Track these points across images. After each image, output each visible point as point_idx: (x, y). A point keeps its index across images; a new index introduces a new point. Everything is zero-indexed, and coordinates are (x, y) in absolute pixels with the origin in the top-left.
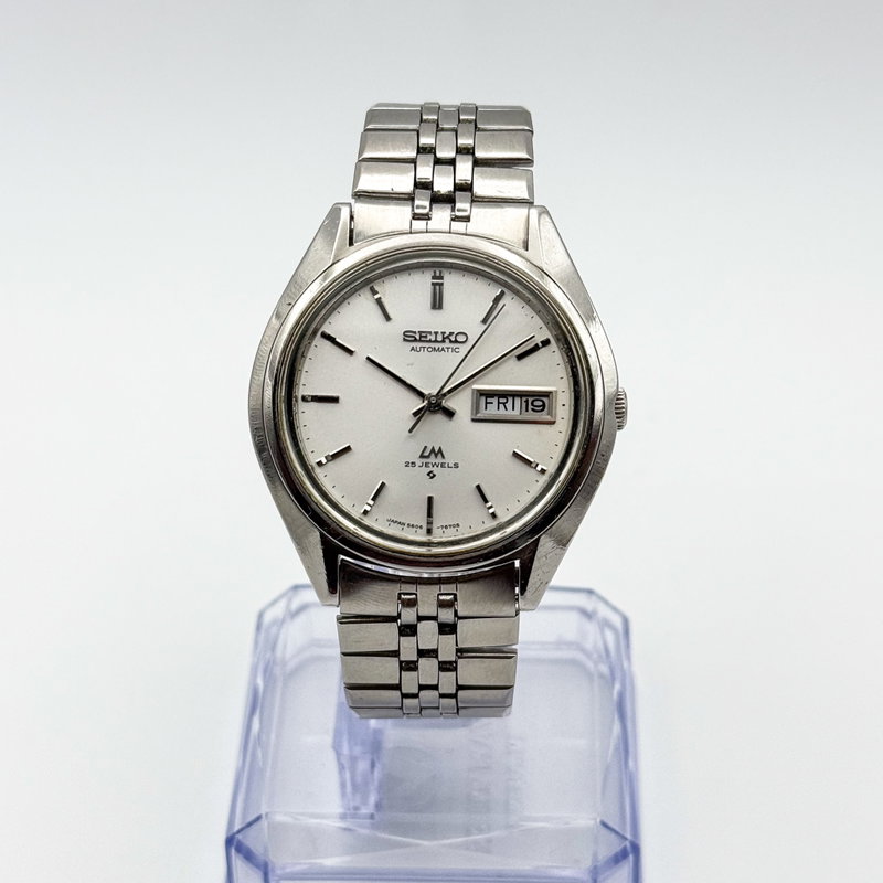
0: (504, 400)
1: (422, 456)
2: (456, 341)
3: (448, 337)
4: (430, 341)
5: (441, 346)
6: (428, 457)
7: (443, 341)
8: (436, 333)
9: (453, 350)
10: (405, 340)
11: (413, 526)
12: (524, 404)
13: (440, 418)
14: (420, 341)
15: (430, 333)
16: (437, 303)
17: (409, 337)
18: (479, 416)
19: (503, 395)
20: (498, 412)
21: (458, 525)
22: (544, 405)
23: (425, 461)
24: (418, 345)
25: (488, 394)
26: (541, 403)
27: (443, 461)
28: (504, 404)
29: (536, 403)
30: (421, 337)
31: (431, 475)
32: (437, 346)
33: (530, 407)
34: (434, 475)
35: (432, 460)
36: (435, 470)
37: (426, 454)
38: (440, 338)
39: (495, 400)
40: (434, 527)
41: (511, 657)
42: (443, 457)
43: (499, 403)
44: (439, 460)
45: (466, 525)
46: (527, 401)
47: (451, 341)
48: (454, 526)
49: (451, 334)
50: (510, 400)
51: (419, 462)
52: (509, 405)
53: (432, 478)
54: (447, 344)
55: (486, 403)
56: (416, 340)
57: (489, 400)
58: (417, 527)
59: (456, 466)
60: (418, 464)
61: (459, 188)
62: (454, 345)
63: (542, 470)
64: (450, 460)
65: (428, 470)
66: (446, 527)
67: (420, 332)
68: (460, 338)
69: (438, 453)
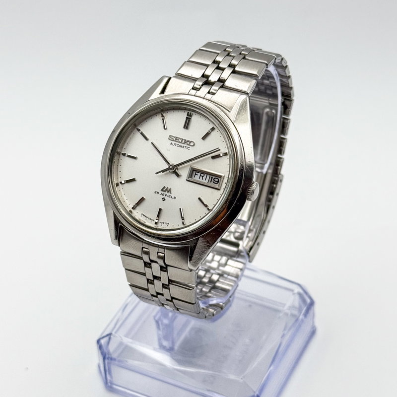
0: (203, 175)
1: (162, 190)
2: (189, 144)
3: (186, 142)
4: (179, 142)
5: (183, 145)
6: (165, 191)
7: (184, 143)
8: (183, 139)
9: (187, 148)
10: (169, 139)
11: (150, 219)
12: (210, 179)
13: (174, 175)
15: (180, 139)
16: (186, 126)
17: (172, 138)
18: (190, 179)
19: (203, 173)
20: (199, 179)
21: (168, 224)
22: (218, 181)
23: (163, 192)
24: (174, 142)
25: (198, 171)
26: (217, 180)
27: (170, 195)
29: (216, 180)
31: (164, 199)
32: (181, 144)
33: (213, 180)
35: (166, 193)
36: (166, 197)
37: (164, 190)
38: (183, 141)
39: (199, 174)
40: (160, 221)
41: (191, 290)
42: (170, 193)
43: (200, 176)
44: (169, 194)
45: (172, 225)
46: (212, 178)
48: (166, 224)
49: (188, 141)
50: (205, 175)
51: (161, 192)
52: (204, 178)
53: (163, 201)
54: (186, 145)
55: (195, 174)
57: (197, 173)
58: (152, 220)
59: (175, 198)
60: (160, 193)
61: (220, 80)
62: (188, 146)
63: (208, 209)
64: (173, 195)
65: (163, 197)
66: (163, 223)
67: (177, 138)
68: (192, 144)
69: (169, 191)
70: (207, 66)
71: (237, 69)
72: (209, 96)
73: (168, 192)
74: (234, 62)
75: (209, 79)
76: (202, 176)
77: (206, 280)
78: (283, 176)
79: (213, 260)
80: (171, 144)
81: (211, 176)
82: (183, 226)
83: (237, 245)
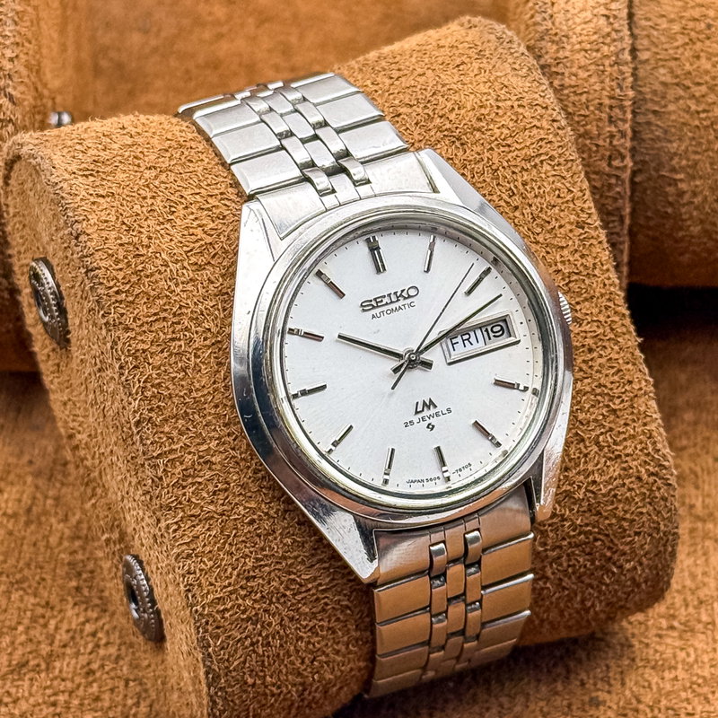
0: (467, 337)
1: (417, 412)
2: (409, 297)
3: (401, 295)
4: (387, 304)
5: (397, 305)
6: (422, 412)
7: (398, 300)
8: (389, 295)
9: (410, 305)
10: (364, 310)
11: (431, 480)
12: (485, 334)
13: (421, 370)
14: (378, 307)
15: (385, 296)
16: (379, 268)
17: (367, 306)
18: (452, 358)
20: (466, 349)
21: (470, 464)
22: (502, 328)
23: (420, 416)
24: (377, 311)
26: (499, 328)
27: (437, 410)
28: (468, 339)
29: (495, 329)
30: (377, 303)
31: (431, 427)
32: (390, 307)
33: (491, 334)
34: (433, 426)
35: (426, 413)
36: (432, 421)
37: (420, 409)
38: (394, 299)
39: (459, 339)
40: (452, 470)
42: (435, 406)
43: (463, 341)
44: (432, 411)
45: (479, 460)
46: (487, 330)
47: (405, 298)
48: (466, 466)
49: (403, 291)
50: (472, 334)
51: (416, 419)
52: (473, 339)
53: (432, 429)
54: (402, 302)
55: (453, 344)
56: (374, 307)
57: (454, 341)
58: (435, 479)
59: (449, 411)
60: (415, 421)
62: (409, 301)
64: (442, 408)
65: (426, 423)
66: (460, 470)
67: (375, 299)
68: (412, 292)
69: (430, 404)
73: (429, 408)
80: (373, 317)
81: (484, 329)
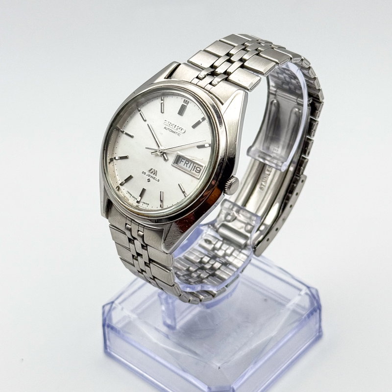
1: (149, 171)
2: (180, 131)
3: (179, 128)
4: (172, 127)
6: (151, 173)
7: (176, 130)
8: (176, 125)
9: (178, 134)
10: (164, 123)
11: (134, 197)
12: (193, 167)
13: (162, 159)
14: (169, 126)
15: (173, 125)
17: (166, 123)
18: (175, 165)
20: (183, 166)
21: (149, 204)
22: (200, 171)
23: (149, 174)
25: (184, 158)
26: (199, 169)
27: (155, 177)
31: (149, 180)
33: (195, 169)
35: (152, 175)
36: (151, 179)
37: (151, 171)
38: (176, 128)
39: (184, 161)
40: (142, 201)
42: (156, 175)
43: (185, 163)
44: (154, 176)
45: (152, 206)
46: (195, 167)
48: (147, 204)
50: (190, 163)
52: (188, 165)
53: (148, 182)
57: (182, 160)
59: (158, 181)
60: (147, 174)
61: (226, 73)
63: (185, 195)
64: (157, 177)
65: (149, 178)
66: (144, 203)
67: (170, 123)
68: (183, 131)
69: (155, 173)
70: (219, 57)
71: (246, 64)
72: (209, 87)
74: (246, 57)
75: (216, 70)
76: (187, 164)
77: (208, 266)
78: (306, 177)
79: (220, 248)
81: (195, 165)
82: (161, 208)
83: (246, 237)
